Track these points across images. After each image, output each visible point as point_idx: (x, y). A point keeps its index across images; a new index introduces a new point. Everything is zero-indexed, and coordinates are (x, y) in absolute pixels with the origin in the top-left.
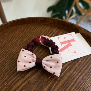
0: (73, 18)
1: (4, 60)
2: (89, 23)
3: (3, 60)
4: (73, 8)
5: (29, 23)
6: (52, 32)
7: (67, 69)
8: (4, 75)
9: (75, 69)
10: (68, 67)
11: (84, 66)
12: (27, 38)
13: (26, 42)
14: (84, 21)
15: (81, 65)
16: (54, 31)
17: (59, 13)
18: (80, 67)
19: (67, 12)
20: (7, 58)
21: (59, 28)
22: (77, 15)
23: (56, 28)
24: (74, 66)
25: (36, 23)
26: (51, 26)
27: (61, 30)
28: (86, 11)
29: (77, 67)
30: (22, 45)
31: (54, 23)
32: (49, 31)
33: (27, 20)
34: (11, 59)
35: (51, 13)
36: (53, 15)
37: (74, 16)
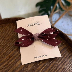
0: (57, 13)
2: (70, 17)
4: (57, 5)
7: (42, 70)
9: (50, 70)
10: (43, 68)
11: (57, 67)
12: (9, 37)
13: (7, 41)
14: (66, 15)
15: (55, 66)
17: (45, 8)
18: (54, 67)
19: (52, 7)
22: (60, 10)
24: (49, 66)
28: (67, 7)
29: (51, 68)
30: (4, 44)
33: (10, 20)
35: (39, 7)
36: (41, 9)
37: (57, 11)
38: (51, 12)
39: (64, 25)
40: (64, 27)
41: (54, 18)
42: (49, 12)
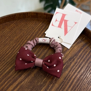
5: (19, 19)
9: (71, 69)
11: (80, 65)
13: (16, 41)
15: (77, 64)
19: (60, 1)
24: (70, 65)
26: (43, 22)
29: (73, 67)
30: (13, 45)
31: (47, 19)
32: (42, 27)
33: (17, 16)
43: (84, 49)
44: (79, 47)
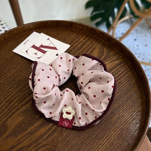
0: (126, 21)
1: (19, 69)
3: (17, 69)
5: (51, 28)
6: (78, 41)
8: (18, 84)
16: (81, 40)
17: (103, 11)
19: (116, 10)
20: (21, 67)
21: (88, 36)
23: (84, 37)
25: (60, 28)
26: (78, 34)
27: (89, 39)
32: (75, 39)
34: (26, 68)
35: (91, 10)
36: (94, 13)
37: (127, 18)
38: (114, 19)
39: (138, 46)
40: (138, 49)
41: (119, 32)
42: (111, 19)
43: (118, 67)
44: (112, 65)
